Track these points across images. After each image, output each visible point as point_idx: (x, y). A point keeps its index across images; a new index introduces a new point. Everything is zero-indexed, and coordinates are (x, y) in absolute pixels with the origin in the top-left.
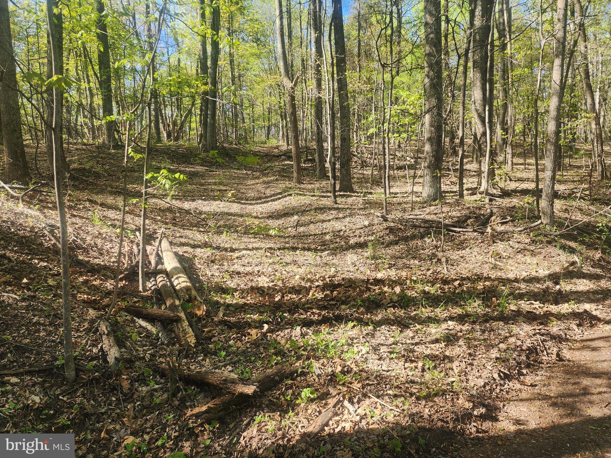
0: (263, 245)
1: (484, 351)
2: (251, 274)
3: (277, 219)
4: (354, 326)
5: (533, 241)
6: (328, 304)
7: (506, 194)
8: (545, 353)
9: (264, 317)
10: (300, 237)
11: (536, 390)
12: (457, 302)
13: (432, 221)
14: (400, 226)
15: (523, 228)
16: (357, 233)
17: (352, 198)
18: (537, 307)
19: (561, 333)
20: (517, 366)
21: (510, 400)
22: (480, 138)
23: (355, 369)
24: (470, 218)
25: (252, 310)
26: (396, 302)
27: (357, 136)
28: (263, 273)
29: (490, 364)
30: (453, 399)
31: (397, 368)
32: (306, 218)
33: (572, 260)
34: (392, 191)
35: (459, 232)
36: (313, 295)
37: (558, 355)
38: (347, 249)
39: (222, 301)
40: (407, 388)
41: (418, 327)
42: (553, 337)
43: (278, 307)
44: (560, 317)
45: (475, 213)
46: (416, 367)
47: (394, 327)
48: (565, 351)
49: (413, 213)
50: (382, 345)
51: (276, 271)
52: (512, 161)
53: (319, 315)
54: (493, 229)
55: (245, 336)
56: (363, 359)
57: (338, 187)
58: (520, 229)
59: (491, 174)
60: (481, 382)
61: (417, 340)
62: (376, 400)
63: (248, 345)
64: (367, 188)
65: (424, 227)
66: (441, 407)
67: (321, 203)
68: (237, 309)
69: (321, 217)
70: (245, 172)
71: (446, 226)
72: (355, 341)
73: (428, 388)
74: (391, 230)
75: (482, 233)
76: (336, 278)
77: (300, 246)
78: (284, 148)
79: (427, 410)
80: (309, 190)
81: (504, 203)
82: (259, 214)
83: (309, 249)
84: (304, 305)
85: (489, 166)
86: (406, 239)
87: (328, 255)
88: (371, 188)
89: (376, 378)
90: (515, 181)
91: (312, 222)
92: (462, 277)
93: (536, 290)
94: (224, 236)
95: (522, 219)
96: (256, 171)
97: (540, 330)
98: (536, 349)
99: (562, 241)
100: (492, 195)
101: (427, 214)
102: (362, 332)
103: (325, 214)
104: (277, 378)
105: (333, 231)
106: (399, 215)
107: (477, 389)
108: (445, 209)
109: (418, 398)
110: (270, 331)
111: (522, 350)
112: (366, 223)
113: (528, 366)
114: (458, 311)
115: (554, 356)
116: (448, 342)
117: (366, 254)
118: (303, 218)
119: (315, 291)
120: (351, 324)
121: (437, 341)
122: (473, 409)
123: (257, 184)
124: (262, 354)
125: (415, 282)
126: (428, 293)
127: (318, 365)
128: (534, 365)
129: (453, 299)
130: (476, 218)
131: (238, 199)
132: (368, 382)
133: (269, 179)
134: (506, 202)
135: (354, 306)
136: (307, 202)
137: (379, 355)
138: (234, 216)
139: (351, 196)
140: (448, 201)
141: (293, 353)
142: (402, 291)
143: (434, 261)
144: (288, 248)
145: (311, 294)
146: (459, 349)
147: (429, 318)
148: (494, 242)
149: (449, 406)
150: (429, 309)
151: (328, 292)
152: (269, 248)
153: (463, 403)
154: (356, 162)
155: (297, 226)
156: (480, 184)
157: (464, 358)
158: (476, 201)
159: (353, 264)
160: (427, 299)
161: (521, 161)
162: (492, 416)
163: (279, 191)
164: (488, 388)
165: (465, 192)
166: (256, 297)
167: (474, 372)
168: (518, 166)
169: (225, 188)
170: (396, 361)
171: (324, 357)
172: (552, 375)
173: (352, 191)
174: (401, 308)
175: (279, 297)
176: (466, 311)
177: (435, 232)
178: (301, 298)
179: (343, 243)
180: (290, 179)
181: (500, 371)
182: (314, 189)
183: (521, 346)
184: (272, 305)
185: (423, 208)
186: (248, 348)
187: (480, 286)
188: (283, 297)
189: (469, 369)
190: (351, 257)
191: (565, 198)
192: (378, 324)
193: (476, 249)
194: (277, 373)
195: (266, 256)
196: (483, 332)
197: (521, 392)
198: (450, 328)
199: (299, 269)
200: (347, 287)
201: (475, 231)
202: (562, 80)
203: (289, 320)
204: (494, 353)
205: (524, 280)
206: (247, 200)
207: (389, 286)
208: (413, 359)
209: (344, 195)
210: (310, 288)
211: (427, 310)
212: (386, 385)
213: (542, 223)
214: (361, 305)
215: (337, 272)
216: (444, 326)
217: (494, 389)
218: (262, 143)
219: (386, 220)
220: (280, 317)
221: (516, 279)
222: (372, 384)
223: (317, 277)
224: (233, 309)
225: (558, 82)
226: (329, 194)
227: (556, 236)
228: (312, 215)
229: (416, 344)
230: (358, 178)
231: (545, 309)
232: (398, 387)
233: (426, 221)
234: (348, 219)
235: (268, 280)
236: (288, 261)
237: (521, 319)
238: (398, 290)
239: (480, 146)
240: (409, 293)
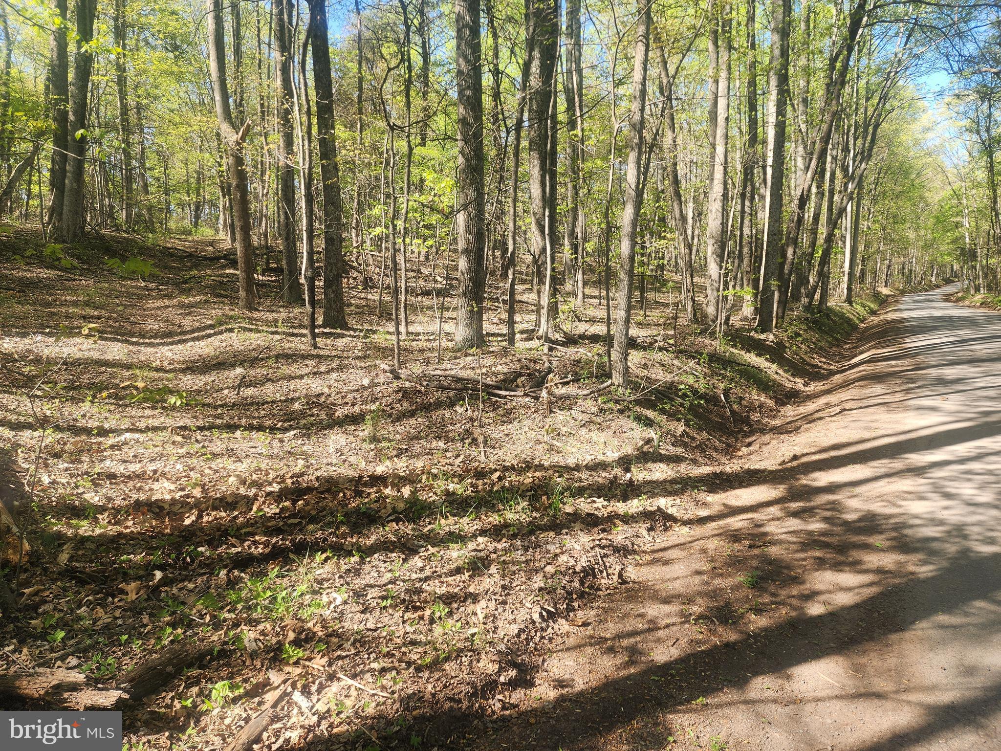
0: (169, 422)
1: (524, 580)
2: (138, 476)
3: (203, 373)
4: (326, 560)
5: (601, 410)
6: (285, 524)
7: (571, 340)
8: (605, 574)
9: (157, 557)
10: (245, 405)
11: (589, 631)
12: (494, 506)
13: (467, 380)
14: (419, 387)
15: (588, 392)
16: (350, 396)
17: (345, 339)
18: (600, 506)
19: (627, 542)
20: (566, 598)
21: (552, 652)
22: (539, 257)
23: (320, 634)
24: (520, 375)
25: (134, 545)
26: (401, 513)
27: (357, 236)
28: (164, 475)
29: (529, 598)
30: (471, 663)
31: (391, 622)
32: (260, 372)
33: (648, 436)
34: (411, 329)
35: (505, 397)
36: (260, 509)
37: (620, 576)
38: (330, 427)
39: (70, 533)
40: (404, 654)
41: (432, 550)
42: (617, 550)
43: (190, 535)
44: (627, 519)
45: (528, 369)
46: (421, 618)
47: (395, 554)
48: (630, 569)
49: (441, 367)
50: (372, 586)
51: (193, 469)
52: (583, 292)
53: (266, 544)
54: (550, 393)
55: (114, 597)
56: (336, 615)
57: (320, 320)
58: (585, 392)
59: (553, 310)
60: (514, 629)
61: (428, 572)
62: (350, 682)
63: (117, 613)
64: (371, 323)
65: (456, 389)
66: (452, 678)
67: (287, 345)
68: (102, 545)
69: (286, 370)
70: (143, 284)
71: (487, 386)
72: (326, 585)
73: (436, 649)
74: (405, 393)
75: (537, 398)
76: (306, 478)
77: (244, 421)
78: (227, 245)
79: (430, 687)
80: (267, 323)
81: (569, 353)
82: (166, 363)
83: (260, 428)
84: (238, 529)
85: (549, 300)
86: (427, 408)
87: (295, 437)
88: (378, 324)
89: (353, 644)
90: (586, 322)
91: (269, 380)
92: (504, 466)
93: (601, 481)
94: (86, 406)
95: (588, 378)
96: (167, 284)
97: (600, 540)
98: (594, 568)
99: (638, 409)
100: (553, 342)
101: (461, 369)
102: (339, 568)
103: (295, 366)
104: (169, 669)
105: (306, 396)
106: (418, 369)
107: (508, 641)
108: (488, 361)
109: (419, 669)
110: (164, 582)
111: (575, 573)
112: (366, 382)
113: (582, 595)
114: (494, 519)
115: (615, 578)
116: (474, 570)
117: (361, 434)
118: (252, 373)
119: (264, 503)
120: (319, 557)
121: (458, 571)
122: (499, 673)
123: (167, 307)
124: (146, 626)
125: (435, 476)
126: (454, 493)
127: (252, 635)
128: (589, 594)
129: (488, 502)
130: (529, 375)
131: (123, 335)
132: (339, 653)
133: (192, 299)
134: (571, 352)
135: (329, 524)
136: (262, 343)
137: (363, 604)
138: (113, 366)
139: (343, 336)
140: (491, 349)
141: (208, 618)
142: (413, 493)
143: (467, 442)
144: (219, 428)
145: (255, 508)
146: (489, 580)
147: (451, 533)
148: (551, 412)
149: (464, 676)
150: (452, 520)
151: (287, 504)
152: (180, 428)
153: (487, 665)
154: (355, 279)
155: (239, 386)
156: (538, 324)
157: (495, 594)
158: (531, 349)
159: (337, 450)
160: (451, 503)
161: (596, 292)
162: (526, 679)
163: (209, 322)
164: (523, 636)
165: (518, 336)
166: (145, 521)
167: (506, 614)
168: (591, 300)
169: (96, 313)
170: (390, 611)
171: (267, 618)
172: (611, 605)
173: (345, 326)
174: (408, 521)
175: (193, 518)
176: (505, 520)
177: (471, 397)
178: (236, 517)
179: (323, 416)
180: (233, 301)
181: (542, 608)
182: (277, 321)
183: (574, 567)
184: (176, 533)
185: (456, 358)
186: (116, 618)
187: (528, 479)
188: (200, 516)
189: (500, 610)
190: (336, 439)
191: (644, 349)
192: (367, 552)
193: (527, 423)
194: (170, 659)
195: (174, 443)
196: (526, 549)
197: (568, 637)
198: (480, 548)
199: (238, 464)
200: (322, 493)
201: (526, 395)
202: (638, 183)
203: (208, 558)
204: (538, 582)
205: (588, 467)
206: (143, 336)
207: (393, 485)
208: (418, 604)
209: (331, 333)
210: (256, 496)
211: (449, 522)
212: (369, 654)
213: (612, 384)
214: (342, 523)
215: (308, 467)
216: (471, 545)
217: (532, 638)
218: (183, 233)
219: (397, 377)
220: (189, 554)
221: (577, 465)
222: (347, 656)
223: (271, 477)
224: (93, 546)
225: (633, 186)
226: (304, 331)
227: (630, 402)
228: (269, 367)
229: (427, 579)
230: (357, 306)
231: (610, 509)
232: (389, 655)
233: (459, 380)
234: (334, 375)
235: (172, 487)
236: (218, 450)
237: (578, 526)
238: (406, 491)
239: (539, 267)
240: (423, 496)
